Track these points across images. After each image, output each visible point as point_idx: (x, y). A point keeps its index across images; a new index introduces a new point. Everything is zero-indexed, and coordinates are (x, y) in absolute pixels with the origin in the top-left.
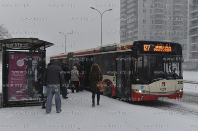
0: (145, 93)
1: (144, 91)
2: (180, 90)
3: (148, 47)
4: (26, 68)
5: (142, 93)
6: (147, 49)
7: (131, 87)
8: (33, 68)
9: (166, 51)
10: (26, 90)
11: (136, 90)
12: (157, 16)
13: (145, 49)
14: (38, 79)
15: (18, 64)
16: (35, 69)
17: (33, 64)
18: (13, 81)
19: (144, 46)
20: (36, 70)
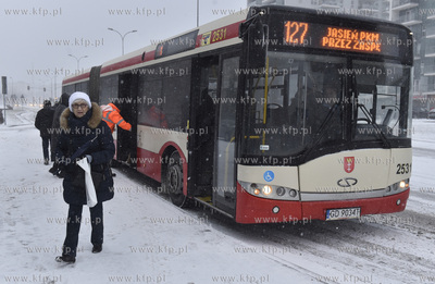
0: (286, 197)
1: (280, 190)
2: (402, 185)
3: (302, 29)
6: (298, 36)
7: (236, 174)
9: (362, 48)
11: (254, 185)
13: (289, 39)
19: (288, 25)
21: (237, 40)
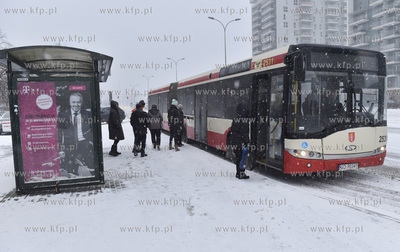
0: (315, 157)
1: (311, 153)
2: (382, 149)
4: (58, 112)
5: (308, 157)
7: (283, 145)
8: (73, 112)
10: (62, 159)
11: (295, 151)
12: (303, 31)
14: (84, 136)
15: (39, 106)
16: (76, 114)
17: (72, 104)
18: (31, 140)
20: (79, 117)
21: (283, 65)
